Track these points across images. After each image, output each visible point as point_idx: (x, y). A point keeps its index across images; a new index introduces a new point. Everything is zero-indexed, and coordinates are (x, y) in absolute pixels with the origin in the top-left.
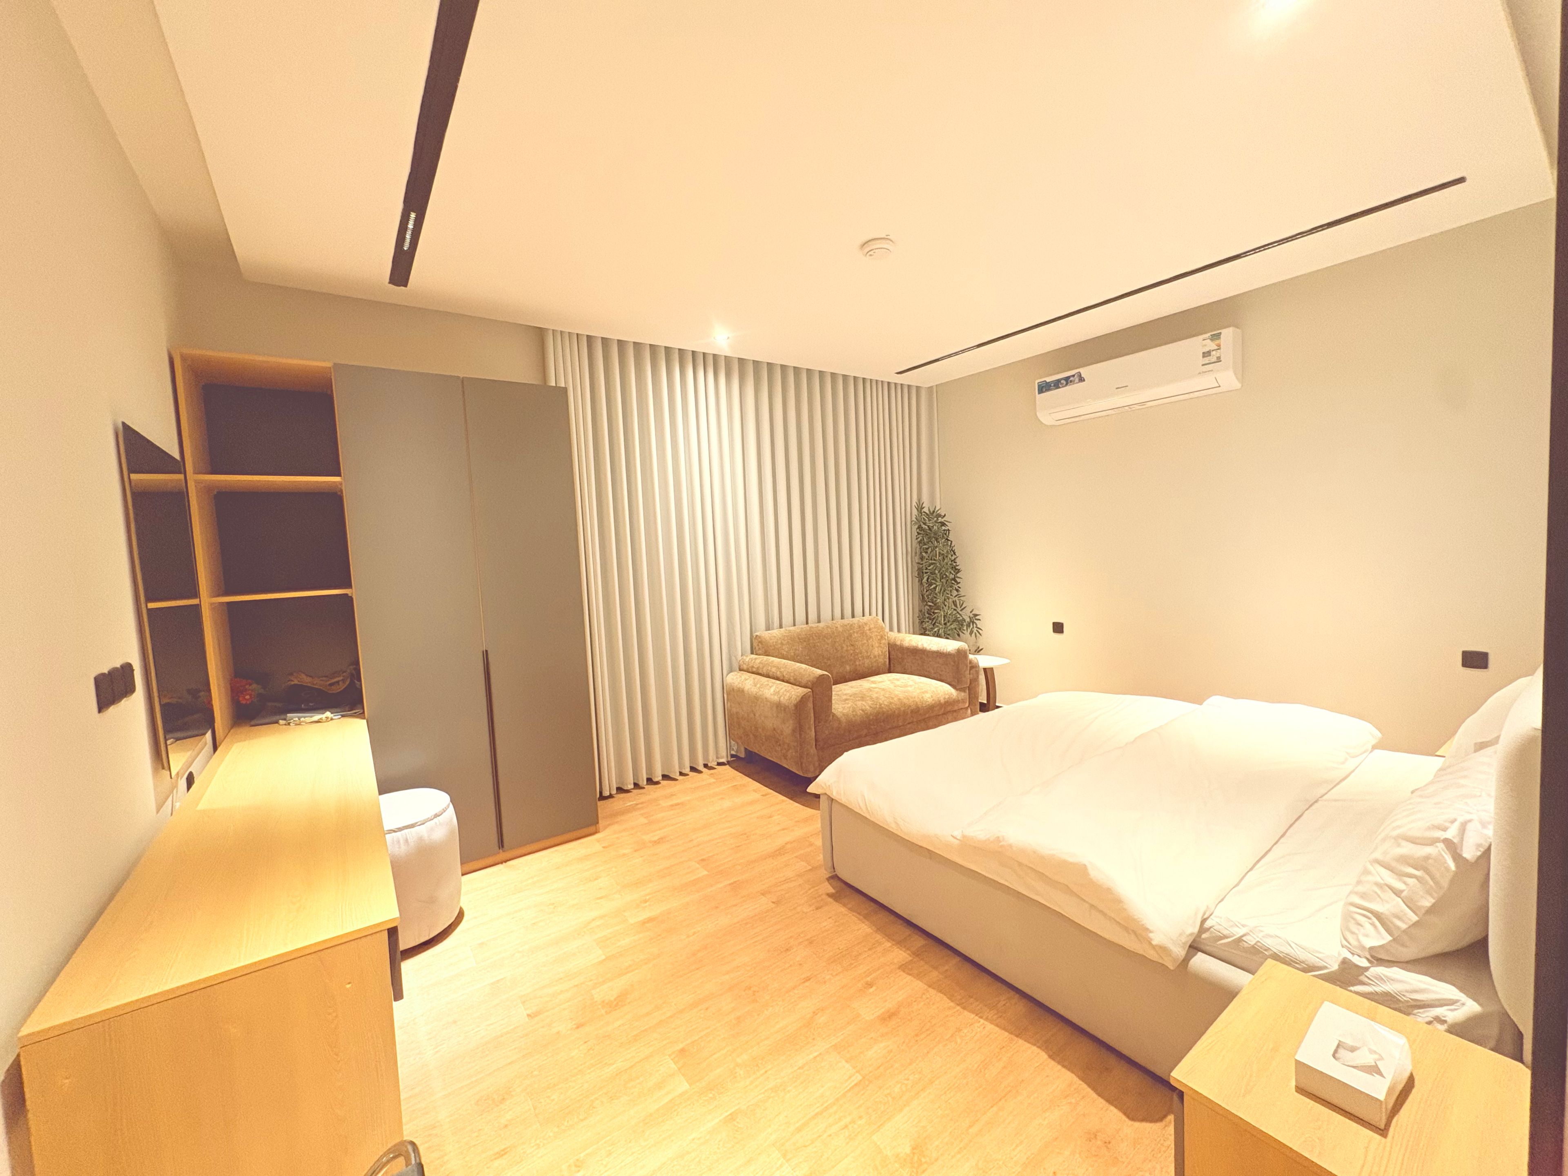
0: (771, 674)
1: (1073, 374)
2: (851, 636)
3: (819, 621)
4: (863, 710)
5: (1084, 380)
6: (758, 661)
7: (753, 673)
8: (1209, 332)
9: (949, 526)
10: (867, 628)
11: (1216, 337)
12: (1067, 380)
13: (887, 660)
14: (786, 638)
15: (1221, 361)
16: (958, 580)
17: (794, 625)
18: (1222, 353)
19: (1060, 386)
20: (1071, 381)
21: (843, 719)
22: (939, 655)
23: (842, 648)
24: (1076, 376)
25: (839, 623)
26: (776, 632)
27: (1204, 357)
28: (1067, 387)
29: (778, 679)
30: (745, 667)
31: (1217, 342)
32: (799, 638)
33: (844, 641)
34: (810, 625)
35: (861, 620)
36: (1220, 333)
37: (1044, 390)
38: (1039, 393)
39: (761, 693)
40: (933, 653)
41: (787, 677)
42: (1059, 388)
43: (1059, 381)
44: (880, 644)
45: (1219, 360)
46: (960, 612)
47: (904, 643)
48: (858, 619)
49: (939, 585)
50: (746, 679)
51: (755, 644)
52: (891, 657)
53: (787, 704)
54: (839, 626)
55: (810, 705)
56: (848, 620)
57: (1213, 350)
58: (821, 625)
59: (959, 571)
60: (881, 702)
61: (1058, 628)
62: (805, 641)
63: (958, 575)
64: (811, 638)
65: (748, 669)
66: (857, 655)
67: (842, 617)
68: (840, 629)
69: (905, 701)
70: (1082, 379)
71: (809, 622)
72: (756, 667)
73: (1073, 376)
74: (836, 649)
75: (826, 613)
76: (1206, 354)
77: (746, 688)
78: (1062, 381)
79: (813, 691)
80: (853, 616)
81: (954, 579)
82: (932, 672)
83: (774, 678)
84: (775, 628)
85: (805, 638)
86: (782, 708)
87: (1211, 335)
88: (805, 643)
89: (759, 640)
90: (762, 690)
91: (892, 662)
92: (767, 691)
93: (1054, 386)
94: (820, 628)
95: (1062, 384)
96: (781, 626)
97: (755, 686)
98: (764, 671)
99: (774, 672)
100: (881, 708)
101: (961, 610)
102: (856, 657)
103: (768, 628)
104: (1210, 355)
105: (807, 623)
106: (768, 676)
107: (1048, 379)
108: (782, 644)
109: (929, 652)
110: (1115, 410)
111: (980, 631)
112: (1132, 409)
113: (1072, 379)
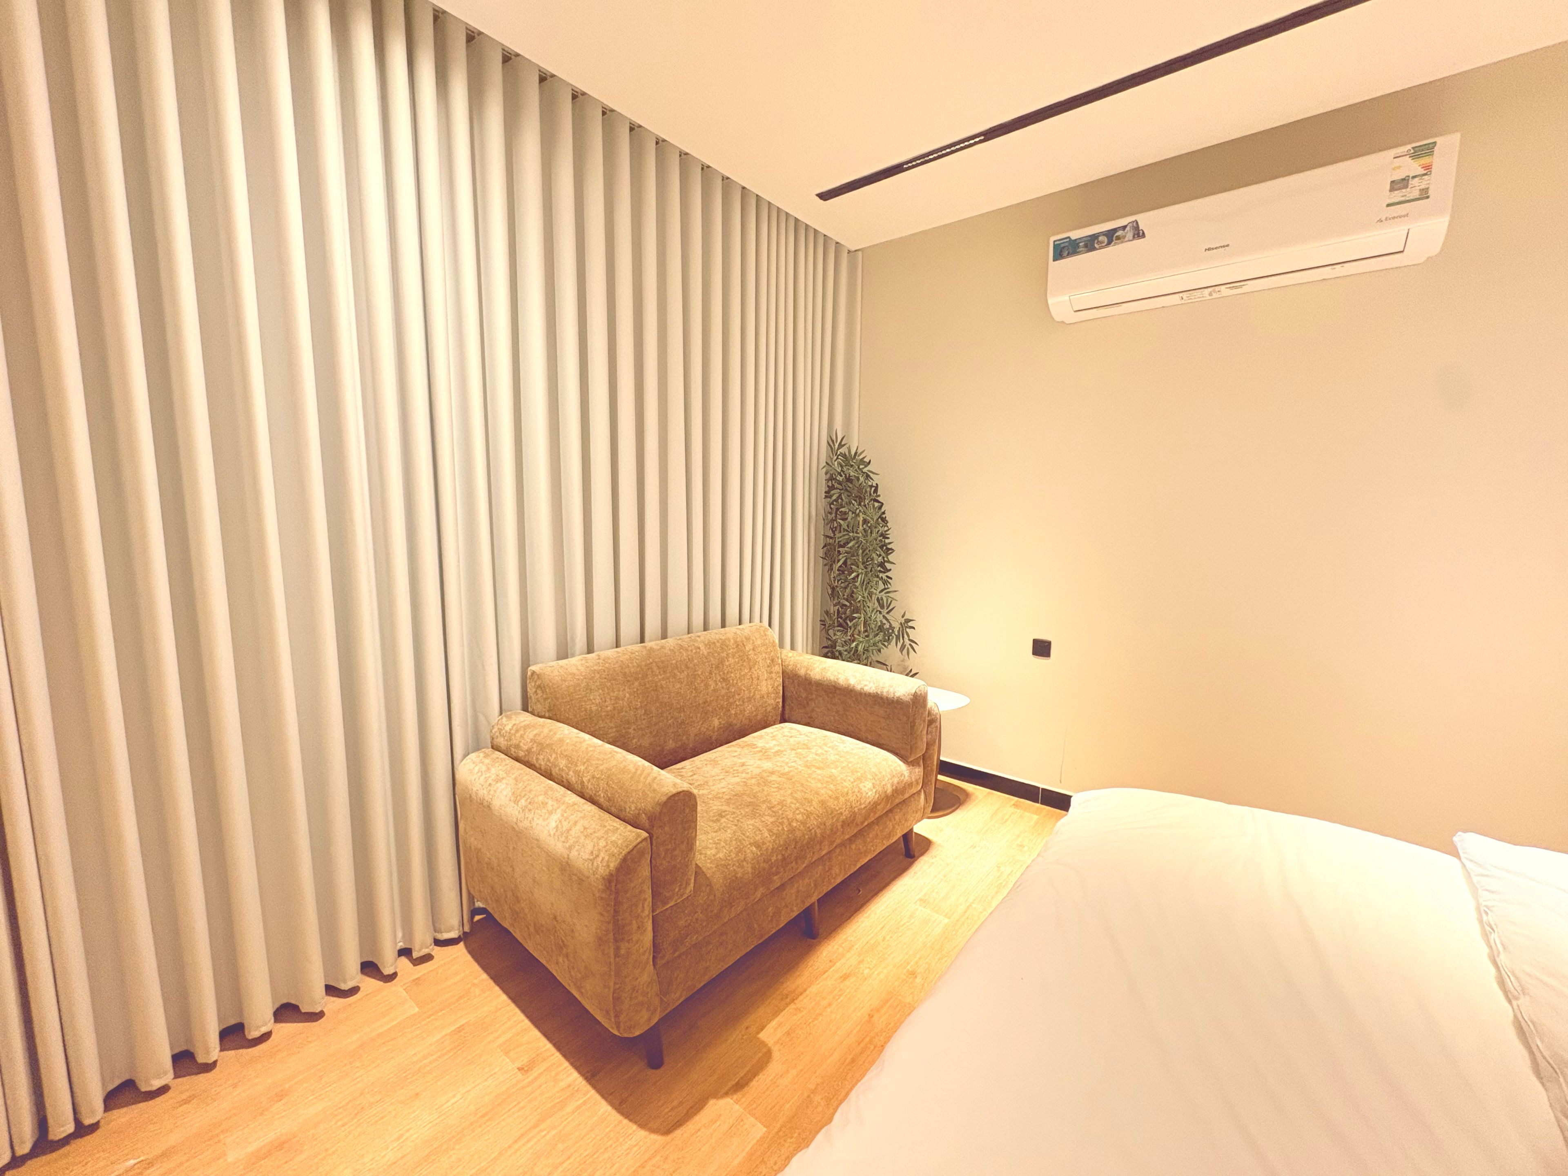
0: (555, 771)
1: (1125, 224)
2: (722, 662)
3: (664, 636)
4: (758, 846)
5: (1144, 236)
6: (530, 735)
7: (517, 759)
8: (1410, 143)
9: (876, 480)
10: (749, 647)
11: (1424, 151)
12: (1111, 236)
13: (781, 700)
14: (597, 676)
15: (1428, 197)
16: (888, 566)
17: (618, 645)
18: (1434, 182)
19: (1096, 245)
20: (1118, 238)
21: (718, 880)
22: (877, 700)
23: (707, 686)
24: (1128, 228)
25: (702, 638)
26: (576, 663)
27: (1392, 189)
28: (1110, 249)
29: (569, 787)
30: (502, 742)
31: (1425, 161)
32: (625, 674)
33: (711, 673)
34: (648, 644)
35: (738, 632)
36: (1435, 143)
37: (1065, 254)
38: (1054, 260)
39: (526, 824)
40: (869, 695)
41: (590, 788)
42: (1094, 249)
43: (1094, 237)
44: (771, 673)
45: (1424, 195)
46: (886, 616)
47: (812, 674)
48: (732, 630)
49: (862, 573)
50: (498, 780)
51: (531, 690)
52: (786, 693)
53: (586, 873)
54: (702, 646)
55: (645, 871)
56: (716, 633)
57: (1414, 177)
58: (670, 642)
59: (889, 551)
60: (791, 816)
61: (1042, 648)
62: (636, 679)
63: (891, 558)
64: (649, 672)
65: (508, 748)
66: (733, 696)
67: (706, 628)
68: (704, 651)
69: (831, 803)
70: (1139, 234)
71: (647, 638)
72: (525, 747)
73: (1124, 227)
74: (696, 689)
75: (677, 618)
76: (1400, 184)
77: (496, 803)
78: (1101, 238)
79: (651, 836)
80: (723, 625)
81: (882, 565)
82: (863, 728)
83: (560, 783)
84: (577, 652)
85: (636, 673)
86: (575, 878)
87: (1413, 148)
88: (636, 684)
89: (538, 683)
90: (530, 816)
91: (788, 702)
92: (540, 822)
93: (1086, 246)
94: (667, 651)
95: (1102, 242)
96: (590, 650)
97: (516, 802)
98: (542, 763)
99: (561, 770)
100: (792, 831)
101: (888, 613)
102: (731, 700)
103: (563, 653)
104: (1406, 187)
105: (642, 640)
106: (549, 775)
107: (1075, 235)
108: (590, 690)
109: (861, 694)
110: (1184, 295)
111: (913, 645)
112: (1215, 295)
113: (1120, 233)
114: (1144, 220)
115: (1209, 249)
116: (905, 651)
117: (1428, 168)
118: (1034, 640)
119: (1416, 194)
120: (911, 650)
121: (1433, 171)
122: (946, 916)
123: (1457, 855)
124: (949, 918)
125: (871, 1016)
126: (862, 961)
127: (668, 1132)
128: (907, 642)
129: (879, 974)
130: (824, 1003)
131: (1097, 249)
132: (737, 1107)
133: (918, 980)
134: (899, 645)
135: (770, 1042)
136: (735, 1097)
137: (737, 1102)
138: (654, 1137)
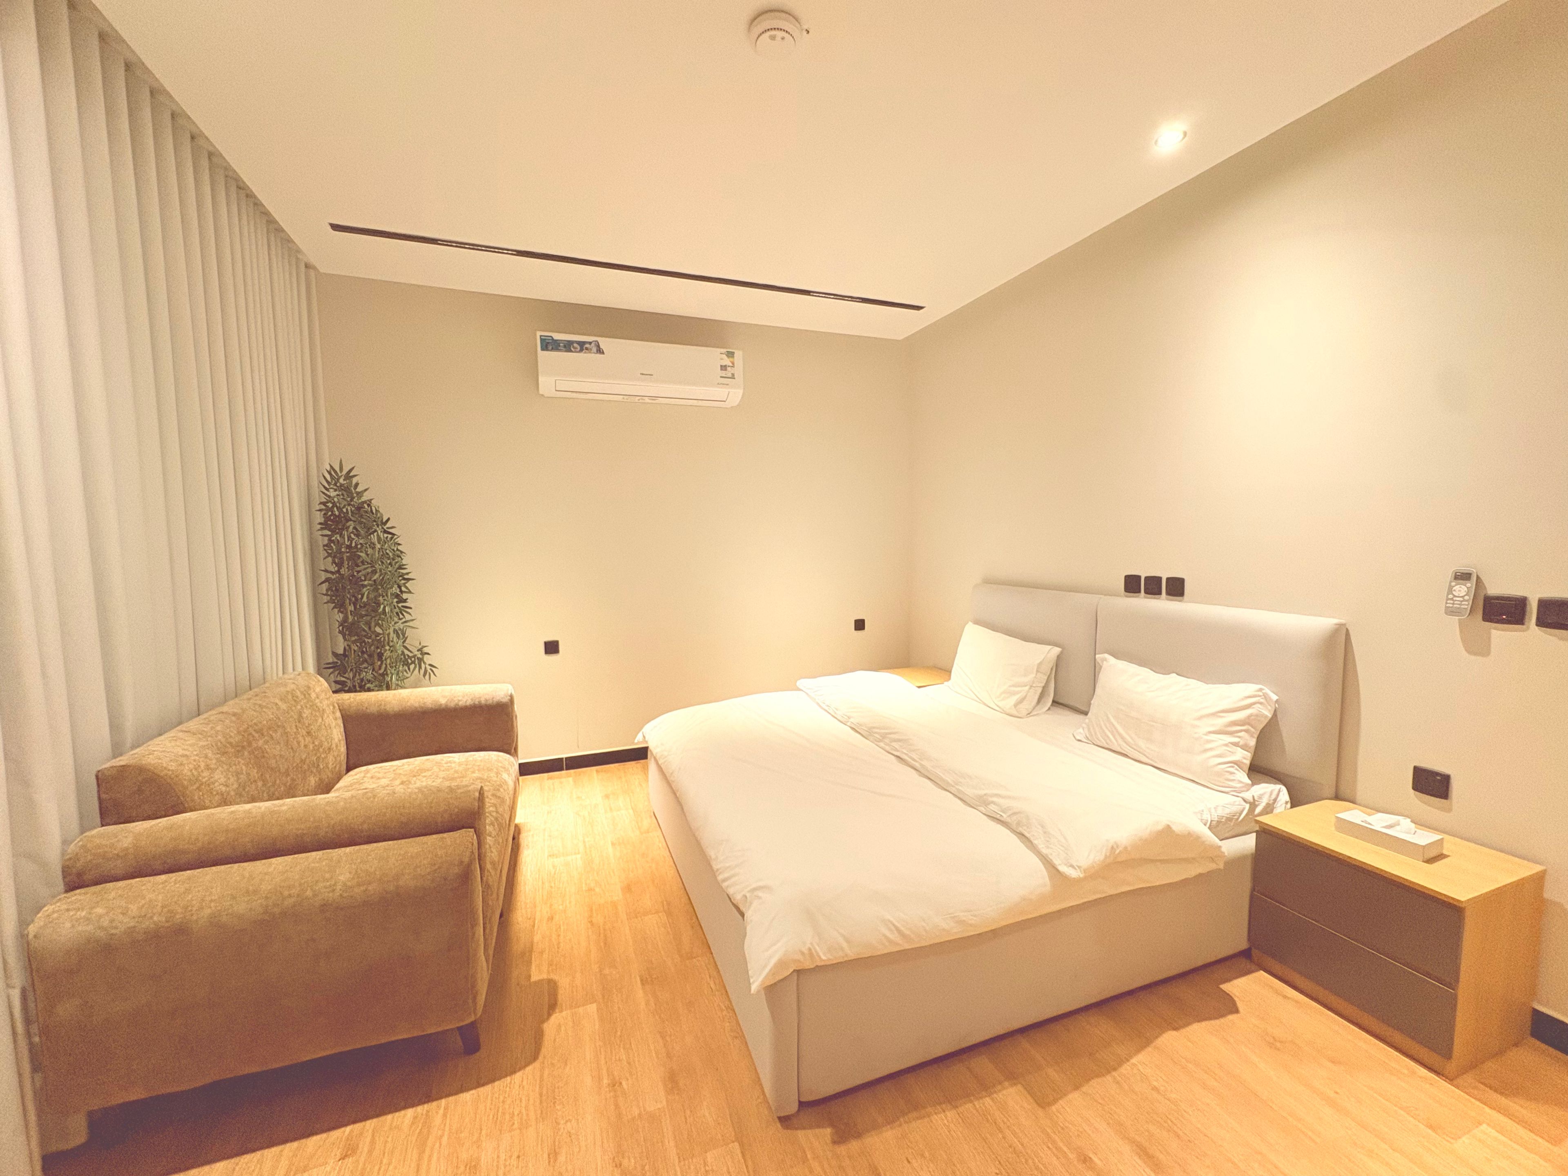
1: (590, 341)
8: (726, 349)
11: (731, 354)
12: (582, 346)
15: (734, 378)
16: (404, 595)
18: (736, 371)
19: (572, 349)
20: (586, 349)
24: (593, 344)
28: (581, 354)
31: (732, 359)
36: (735, 352)
37: (550, 348)
38: (542, 349)
42: (571, 351)
43: (571, 343)
46: (405, 645)
57: (728, 366)
59: (405, 581)
70: (600, 351)
73: (590, 343)
76: (722, 368)
78: (575, 345)
79: (475, 829)
81: (398, 595)
93: (565, 347)
95: (576, 348)
101: (405, 641)
104: (726, 370)
107: (557, 336)
110: (625, 397)
111: (434, 669)
112: (641, 401)
113: (587, 346)
114: (604, 342)
115: (643, 374)
116: (427, 676)
117: (733, 363)
118: (546, 643)
119: (730, 375)
120: (432, 673)
121: (735, 365)
122: (575, 854)
123: (800, 690)
124: (579, 853)
125: (591, 922)
126: (551, 905)
127: (535, 1058)
128: (428, 667)
129: (570, 902)
130: (554, 936)
131: (572, 351)
132: (564, 1013)
133: (597, 890)
134: (422, 671)
135: (544, 976)
136: (557, 1010)
137: (561, 1011)
138: (529, 1069)
